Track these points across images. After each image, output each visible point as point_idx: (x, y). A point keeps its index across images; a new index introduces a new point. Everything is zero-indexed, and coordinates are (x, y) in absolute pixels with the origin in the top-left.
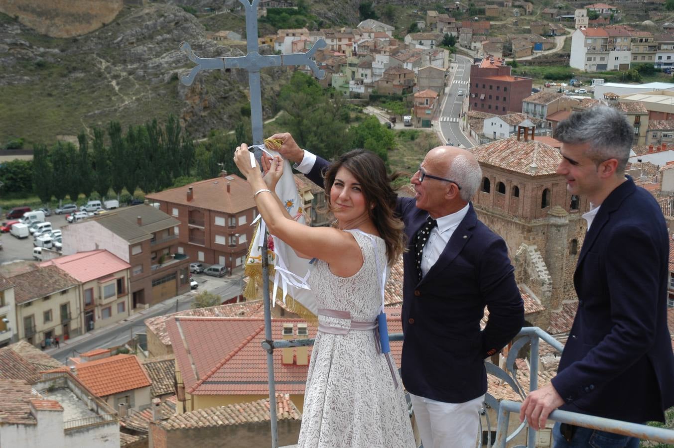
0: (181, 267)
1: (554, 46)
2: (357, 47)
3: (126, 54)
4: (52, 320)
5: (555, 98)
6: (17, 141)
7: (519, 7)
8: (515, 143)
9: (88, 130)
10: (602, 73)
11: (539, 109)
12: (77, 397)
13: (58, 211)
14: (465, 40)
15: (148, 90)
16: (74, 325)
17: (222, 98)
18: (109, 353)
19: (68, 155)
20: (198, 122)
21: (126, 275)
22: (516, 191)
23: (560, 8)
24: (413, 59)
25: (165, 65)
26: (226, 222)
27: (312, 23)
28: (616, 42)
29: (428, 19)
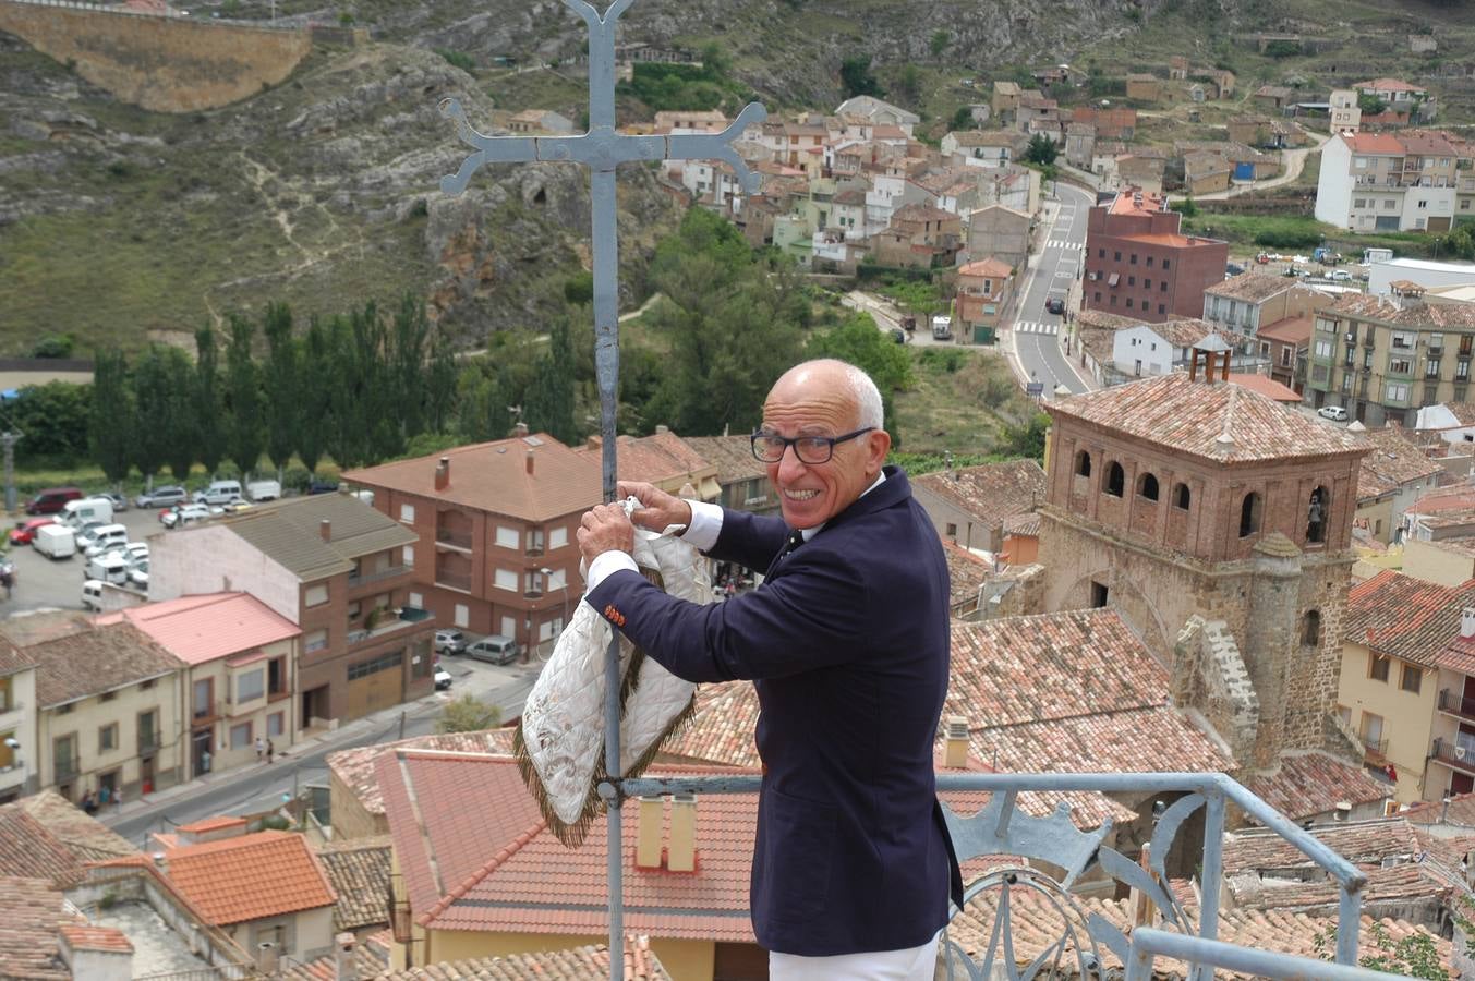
0: (415, 639)
1: (1280, 171)
2: (832, 156)
3: (313, 152)
4: (117, 747)
5: (1280, 288)
6: (58, 340)
7: (1205, 80)
8: (1183, 386)
9: (220, 320)
10: (1387, 236)
11: (1241, 312)
12: (167, 924)
13: (144, 500)
14: (1079, 151)
15: (359, 237)
16: (166, 761)
17: (524, 260)
18: (243, 828)
19: (171, 376)
20: (468, 313)
21: (289, 652)
22: (1183, 497)
23: (1297, 86)
24: (959, 189)
25: (400, 183)
26: (522, 541)
27: (733, 99)
28: (1421, 167)
29: (996, 100)
